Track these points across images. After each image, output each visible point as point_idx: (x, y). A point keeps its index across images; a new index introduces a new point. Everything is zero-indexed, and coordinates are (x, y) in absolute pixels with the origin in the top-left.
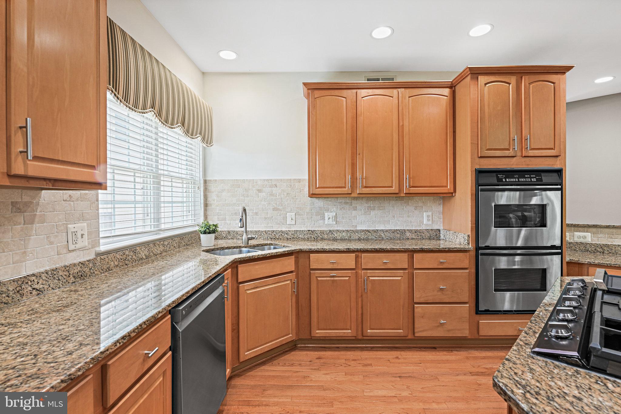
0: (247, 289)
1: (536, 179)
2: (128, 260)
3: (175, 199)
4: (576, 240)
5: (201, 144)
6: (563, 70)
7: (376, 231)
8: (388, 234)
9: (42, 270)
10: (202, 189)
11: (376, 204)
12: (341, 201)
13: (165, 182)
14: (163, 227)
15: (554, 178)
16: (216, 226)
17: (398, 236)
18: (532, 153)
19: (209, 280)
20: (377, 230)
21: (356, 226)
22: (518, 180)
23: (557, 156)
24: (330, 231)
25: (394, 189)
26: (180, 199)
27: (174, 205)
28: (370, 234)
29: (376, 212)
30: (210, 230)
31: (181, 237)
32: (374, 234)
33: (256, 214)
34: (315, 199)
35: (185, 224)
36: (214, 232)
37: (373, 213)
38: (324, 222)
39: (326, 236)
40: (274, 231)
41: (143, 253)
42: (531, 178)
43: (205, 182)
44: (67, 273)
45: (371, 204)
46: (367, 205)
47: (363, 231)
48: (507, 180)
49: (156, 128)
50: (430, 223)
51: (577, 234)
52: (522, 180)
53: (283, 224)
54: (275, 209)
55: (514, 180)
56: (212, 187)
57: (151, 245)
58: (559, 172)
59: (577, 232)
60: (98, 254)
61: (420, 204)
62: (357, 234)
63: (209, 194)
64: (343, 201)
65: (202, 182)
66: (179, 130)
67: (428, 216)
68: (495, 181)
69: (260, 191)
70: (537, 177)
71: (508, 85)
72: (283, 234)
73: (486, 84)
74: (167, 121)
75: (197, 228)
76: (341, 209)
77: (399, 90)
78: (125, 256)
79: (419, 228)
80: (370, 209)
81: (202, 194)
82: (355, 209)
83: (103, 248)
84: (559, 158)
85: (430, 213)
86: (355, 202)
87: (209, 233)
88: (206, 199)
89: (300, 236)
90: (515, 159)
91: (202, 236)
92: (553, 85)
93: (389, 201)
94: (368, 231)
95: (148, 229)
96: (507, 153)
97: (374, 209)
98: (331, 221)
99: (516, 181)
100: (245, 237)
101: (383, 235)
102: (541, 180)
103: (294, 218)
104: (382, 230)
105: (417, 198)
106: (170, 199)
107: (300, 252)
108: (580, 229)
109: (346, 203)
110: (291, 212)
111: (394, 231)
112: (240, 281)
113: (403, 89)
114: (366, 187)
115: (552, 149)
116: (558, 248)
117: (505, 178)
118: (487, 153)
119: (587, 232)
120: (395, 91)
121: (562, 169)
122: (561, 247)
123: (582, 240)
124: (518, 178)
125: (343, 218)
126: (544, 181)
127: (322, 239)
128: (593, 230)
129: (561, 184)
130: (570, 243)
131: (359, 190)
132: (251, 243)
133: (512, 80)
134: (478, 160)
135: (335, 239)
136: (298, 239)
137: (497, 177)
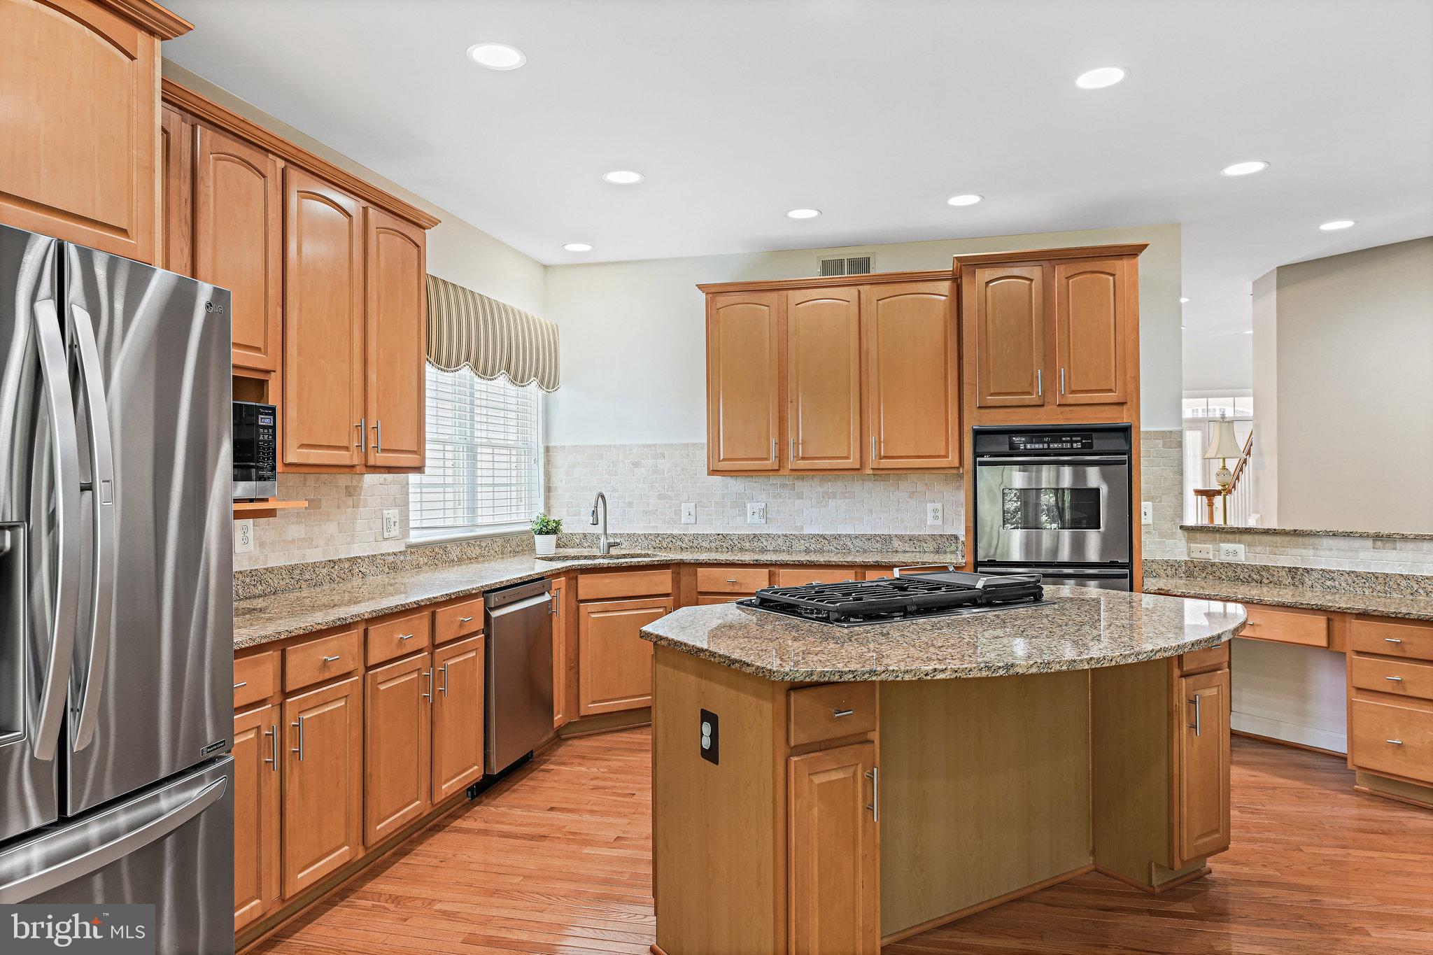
0: (592, 614)
1: (1082, 444)
2: (438, 559)
3: (497, 481)
4: (1225, 559)
5: (541, 393)
6: (1134, 251)
7: (837, 537)
8: (858, 543)
9: (366, 555)
10: (541, 462)
11: (838, 486)
12: (775, 482)
13: (484, 455)
14: (480, 521)
15: (1116, 443)
16: (558, 523)
17: (878, 545)
18: (1071, 398)
19: (529, 579)
20: (840, 536)
21: (802, 528)
22: (1049, 446)
23: (1122, 404)
24: (755, 536)
25: (853, 462)
26: (504, 481)
27: (496, 489)
28: (826, 542)
29: (838, 501)
30: (549, 529)
31: (506, 537)
32: (834, 543)
33: (630, 504)
34: (729, 478)
35: (514, 518)
36: (554, 531)
37: (832, 503)
38: (745, 520)
39: (748, 544)
40: (658, 534)
41: (455, 553)
42: (1072, 442)
43: (547, 449)
44: (382, 562)
45: (829, 487)
46: (821, 490)
47: (814, 536)
48: (1029, 446)
49: (472, 387)
50: (939, 522)
51: (1224, 546)
52: (1056, 446)
53: (675, 523)
54: (660, 497)
55: (1041, 446)
56: (559, 460)
57: (464, 543)
58: (1125, 432)
59: (1224, 542)
60: (409, 546)
61: (920, 488)
62: (802, 541)
63: (553, 471)
64: (779, 482)
65: (542, 450)
66: (502, 381)
67: (935, 511)
68: (1006, 448)
69: (636, 464)
70: (1084, 441)
71: (1028, 282)
72: (674, 541)
73: (988, 283)
74: (485, 373)
75: (528, 527)
76: (774, 497)
77: (861, 288)
78: (434, 554)
79: (916, 533)
80: (826, 495)
81: (542, 470)
82: (800, 496)
83: (415, 537)
84: (1125, 407)
85: (939, 506)
86: (801, 483)
87: (547, 533)
88: (549, 480)
89: (704, 544)
90: (1043, 409)
91: (537, 537)
92: (1111, 278)
93: (861, 482)
94: (824, 537)
95: (460, 522)
96: (1026, 399)
97: (835, 497)
98: (756, 519)
99: (1043, 449)
100: (603, 542)
101: (849, 544)
102: (1091, 445)
103: (693, 513)
104: (849, 536)
105: (914, 477)
106: (490, 481)
107: (680, 564)
108: (1229, 536)
109: (784, 486)
110: (688, 500)
111: (870, 538)
112: (580, 598)
113: (869, 286)
114: (803, 458)
115: (1111, 391)
116: (1123, 566)
117: (1025, 443)
118: (991, 400)
119: (1240, 542)
120: (854, 290)
121: (1130, 427)
122: (1129, 565)
123: (1231, 559)
124: (1048, 443)
125: (778, 512)
126: (1096, 447)
127: (742, 550)
128: (1248, 538)
129: (1128, 452)
130: (1213, 565)
131: (792, 463)
132: (613, 551)
133: (1035, 272)
134: (976, 412)
135: (764, 551)
136: (699, 549)
137: (1010, 441)
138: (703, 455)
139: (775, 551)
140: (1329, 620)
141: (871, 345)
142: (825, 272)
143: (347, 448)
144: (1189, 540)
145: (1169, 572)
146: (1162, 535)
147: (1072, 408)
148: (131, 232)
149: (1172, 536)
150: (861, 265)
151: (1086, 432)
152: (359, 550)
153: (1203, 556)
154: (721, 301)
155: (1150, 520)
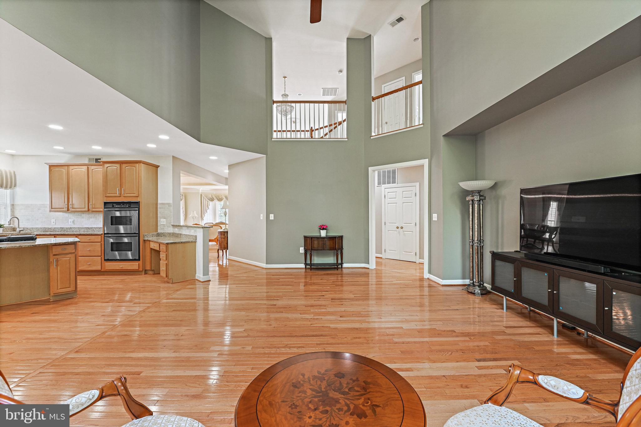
7: (92, 228)
8: (97, 229)
10: (10, 208)
12: (76, 214)
15: (136, 205)
18: (126, 195)
21: (83, 226)
24: (71, 228)
25: (86, 209)
37: (91, 219)
38: (69, 224)
39: (68, 230)
40: (44, 228)
42: (126, 205)
43: (13, 205)
52: (123, 206)
53: (49, 225)
54: (46, 218)
55: (119, 206)
56: (17, 208)
58: (138, 203)
62: (83, 229)
64: (78, 214)
65: (10, 205)
68: (111, 207)
69: (39, 209)
71: (117, 168)
72: (49, 229)
73: (107, 167)
76: (76, 218)
77: (88, 166)
81: (10, 210)
82: (83, 218)
84: (138, 197)
86: (83, 214)
89: (57, 230)
90: (120, 197)
92: (135, 168)
94: (88, 228)
96: (115, 195)
98: (71, 223)
100: (18, 230)
102: (130, 206)
103: (54, 222)
110: (53, 219)
113: (90, 166)
114: (74, 208)
115: (134, 194)
116: (137, 234)
117: (116, 205)
118: (108, 195)
120: (86, 167)
122: (139, 234)
124: (121, 205)
125: (77, 222)
126: (131, 207)
128: (177, 227)
129: (140, 208)
131: (71, 209)
133: (118, 166)
134: (105, 198)
135: (73, 231)
136: (56, 231)
137: (113, 205)
139: (76, 232)
140: (160, 244)
141: (91, 181)
142: (89, 162)
144: (173, 228)
146: (168, 227)
147: (126, 197)
149: (170, 227)
151: (130, 203)
153: (175, 232)
154: (52, 168)
155: (165, 223)
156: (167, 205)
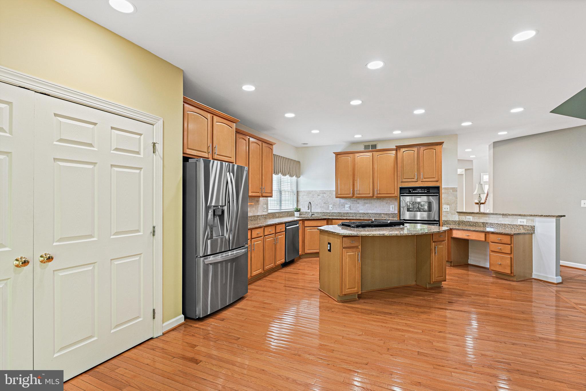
0: (308, 230)
1: (427, 191)
2: (275, 216)
3: (286, 199)
4: (467, 220)
5: (296, 178)
6: (441, 144)
7: (368, 213)
8: (373, 215)
10: (296, 195)
11: (368, 201)
12: (352, 200)
13: (283, 193)
14: (282, 208)
15: (436, 191)
16: (300, 209)
18: (424, 180)
19: (294, 221)
21: (359, 211)
24: (347, 213)
25: (371, 195)
26: (288, 199)
27: (286, 201)
29: (368, 205)
30: (298, 210)
31: (288, 212)
32: (367, 215)
33: (317, 205)
34: (341, 199)
35: (290, 208)
36: (299, 211)
37: (366, 205)
38: (345, 209)
39: (346, 215)
40: (324, 212)
41: (277, 215)
42: (424, 190)
43: (297, 192)
44: (263, 216)
45: (366, 201)
47: (362, 213)
48: (413, 192)
49: (281, 177)
50: (394, 210)
51: (467, 217)
52: (421, 191)
53: (328, 209)
54: (324, 203)
55: (417, 191)
56: (301, 194)
57: (279, 213)
58: (438, 188)
60: (268, 213)
61: (389, 201)
62: (359, 214)
63: (299, 197)
65: (296, 192)
66: (288, 176)
67: (392, 207)
68: (408, 192)
69: (318, 195)
71: (414, 151)
72: (327, 214)
73: (403, 152)
74: (284, 175)
75: (293, 210)
76: (352, 204)
77: (373, 153)
78: (273, 215)
79: (388, 213)
80: (365, 203)
81: (296, 196)
82: (359, 203)
83: (270, 211)
84: (438, 182)
85: (394, 206)
86: (359, 200)
87: (298, 211)
88: (298, 199)
90: (417, 182)
91: (295, 213)
92: (435, 150)
94: (364, 213)
95: (278, 209)
96: (413, 180)
98: (348, 209)
100: (310, 214)
102: (429, 191)
103: (332, 207)
104: (371, 213)
105: (387, 198)
106: (284, 199)
107: (329, 219)
108: (469, 214)
109: (354, 201)
110: (331, 204)
111: (376, 214)
112: (305, 226)
113: (375, 152)
114: (359, 194)
115: (434, 178)
116: (437, 221)
117: (413, 191)
118: (404, 180)
119: (471, 216)
120: (371, 153)
121: (439, 187)
122: (439, 221)
123: (469, 220)
124: (419, 191)
125: (353, 207)
126: (431, 192)
127: (344, 216)
128: (473, 215)
129: (439, 193)
130: (464, 222)
131: (356, 195)
132: (313, 216)
133: (415, 149)
134: (401, 183)
135: (349, 216)
136: (334, 216)
137: (409, 190)
138: (334, 193)
139: (352, 217)
140: (485, 235)
141: (376, 166)
142: (365, 149)
143: (259, 193)
144: (459, 215)
145: (453, 223)
146: (452, 214)
147: (424, 182)
148: (232, 157)
149: (455, 214)
150: (374, 146)
151: (428, 188)
152: (259, 214)
153: (462, 219)
154: (339, 156)
155: (448, 210)
156: (451, 191)
